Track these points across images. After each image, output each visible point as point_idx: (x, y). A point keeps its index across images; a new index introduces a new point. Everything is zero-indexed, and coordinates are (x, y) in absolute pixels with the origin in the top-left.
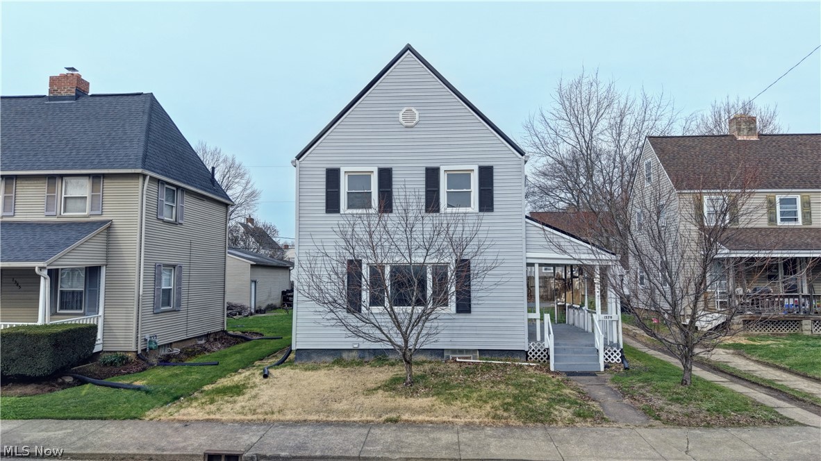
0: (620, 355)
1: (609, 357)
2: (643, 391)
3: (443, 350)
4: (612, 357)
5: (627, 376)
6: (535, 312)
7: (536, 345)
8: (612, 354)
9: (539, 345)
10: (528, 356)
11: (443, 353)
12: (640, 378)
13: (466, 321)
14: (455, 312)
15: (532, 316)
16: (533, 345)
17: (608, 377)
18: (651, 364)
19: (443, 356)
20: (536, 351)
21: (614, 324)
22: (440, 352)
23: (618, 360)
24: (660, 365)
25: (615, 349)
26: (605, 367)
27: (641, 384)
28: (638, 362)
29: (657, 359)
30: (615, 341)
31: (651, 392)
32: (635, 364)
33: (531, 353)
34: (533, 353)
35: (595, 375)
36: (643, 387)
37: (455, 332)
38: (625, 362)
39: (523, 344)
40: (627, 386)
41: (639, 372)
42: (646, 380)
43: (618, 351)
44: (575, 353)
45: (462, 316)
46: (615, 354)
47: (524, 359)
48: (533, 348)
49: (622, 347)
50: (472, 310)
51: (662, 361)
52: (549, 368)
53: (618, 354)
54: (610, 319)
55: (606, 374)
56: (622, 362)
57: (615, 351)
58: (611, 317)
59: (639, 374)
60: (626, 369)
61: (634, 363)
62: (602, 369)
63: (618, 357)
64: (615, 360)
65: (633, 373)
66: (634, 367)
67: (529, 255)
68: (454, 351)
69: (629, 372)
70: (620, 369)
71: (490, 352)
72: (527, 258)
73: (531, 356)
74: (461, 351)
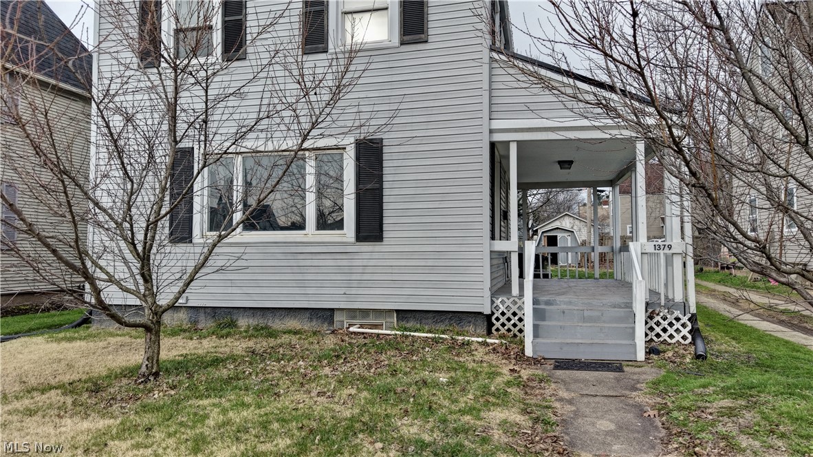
0: (689, 328)
1: (665, 330)
2: (727, 427)
3: (332, 310)
4: (671, 331)
5: (699, 374)
6: (508, 238)
7: (508, 303)
8: (671, 324)
9: (515, 303)
10: (490, 325)
11: (332, 316)
12: (730, 381)
13: (376, 256)
14: (353, 240)
15: (500, 246)
16: (503, 302)
17: (651, 373)
18: (761, 347)
19: (331, 322)
20: (509, 314)
21: (678, 262)
22: (327, 315)
23: (684, 338)
24: (783, 351)
25: (677, 313)
26: (651, 351)
27: (727, 403)
28: (734, 343)
29: (777, 339)
30: (679, 297)
31: (754, 435)
32: (723, 347)
33: (497, 319)
34: (503, 319)
35: (619, 369)
36: (731, 413)
37: (354, 277)
38: (699, 343)
39: (479, 301)
40: (686, 403)
41: (731, 366)
42: (745, 392)
43: (685, 319)
44: (584, 319)
45: (366, 247)
46: (677, 325)
47: (483, 331)
48: (502, 308)
49: (693, 310)
50: (385, 234)
51: (787, 342)
52: (523, 350)
53: (684, 325)
54: (666, 251)
55: (647, 369)
56: (693, 343)
57: (678, 319)
58: (670, 247)
59: (729, 369)
60: (698, 357)
61: (723, 344)
62: (641, 356)
63: (685, 332)
64: (678, 337)
65: (714, 368)
66: (720, 354)
67: (496, 124)
68: (352, 313)
69: (705, 366)
70: (683, 356)
71: (417, 315)
72: (491, 131)
73: (498, 324)
74: (365, 313)
